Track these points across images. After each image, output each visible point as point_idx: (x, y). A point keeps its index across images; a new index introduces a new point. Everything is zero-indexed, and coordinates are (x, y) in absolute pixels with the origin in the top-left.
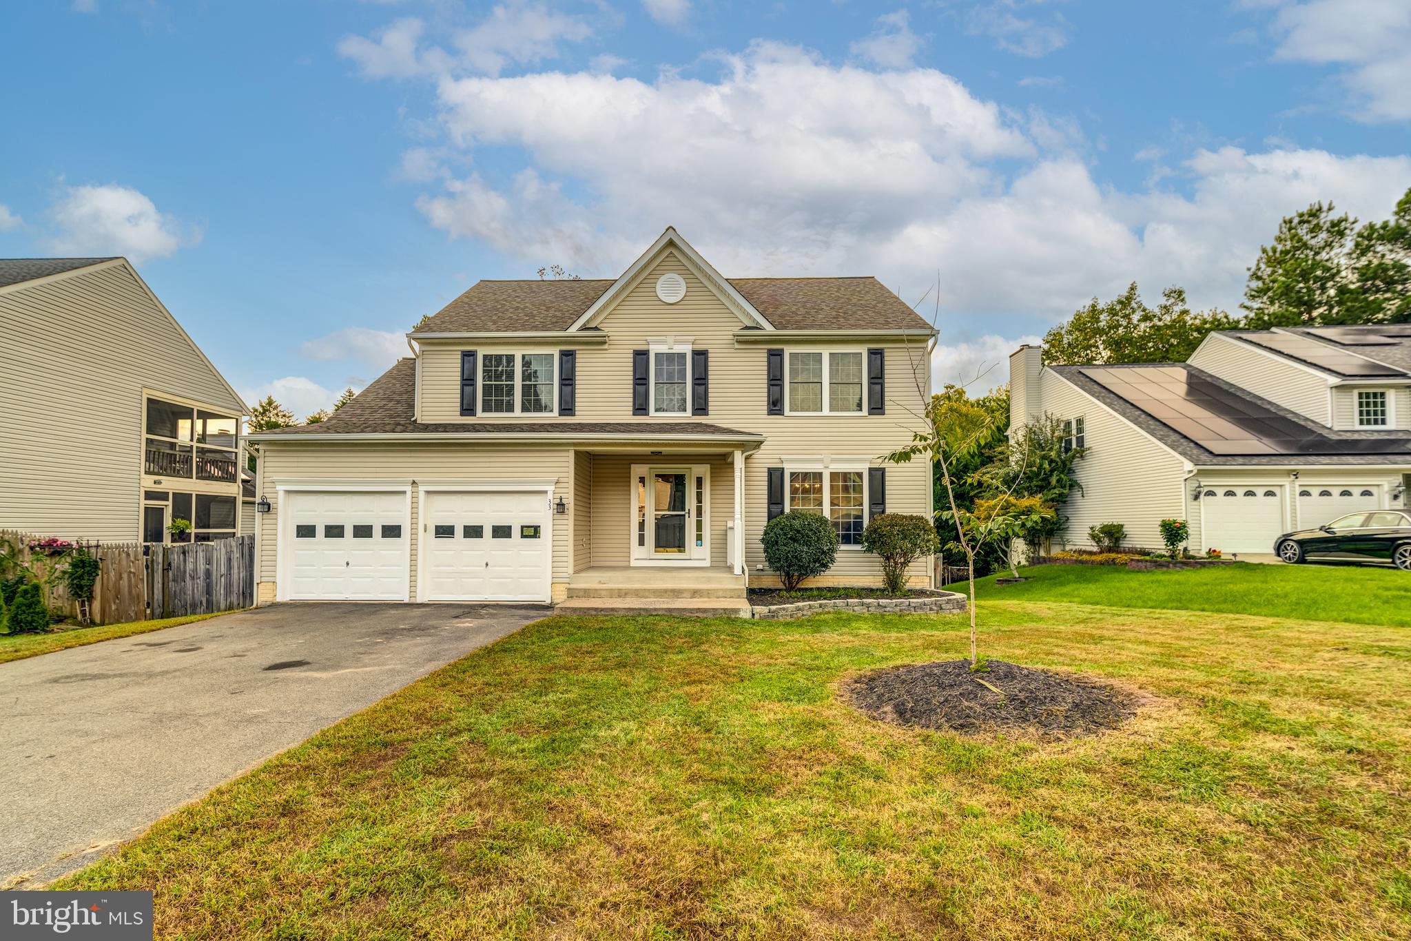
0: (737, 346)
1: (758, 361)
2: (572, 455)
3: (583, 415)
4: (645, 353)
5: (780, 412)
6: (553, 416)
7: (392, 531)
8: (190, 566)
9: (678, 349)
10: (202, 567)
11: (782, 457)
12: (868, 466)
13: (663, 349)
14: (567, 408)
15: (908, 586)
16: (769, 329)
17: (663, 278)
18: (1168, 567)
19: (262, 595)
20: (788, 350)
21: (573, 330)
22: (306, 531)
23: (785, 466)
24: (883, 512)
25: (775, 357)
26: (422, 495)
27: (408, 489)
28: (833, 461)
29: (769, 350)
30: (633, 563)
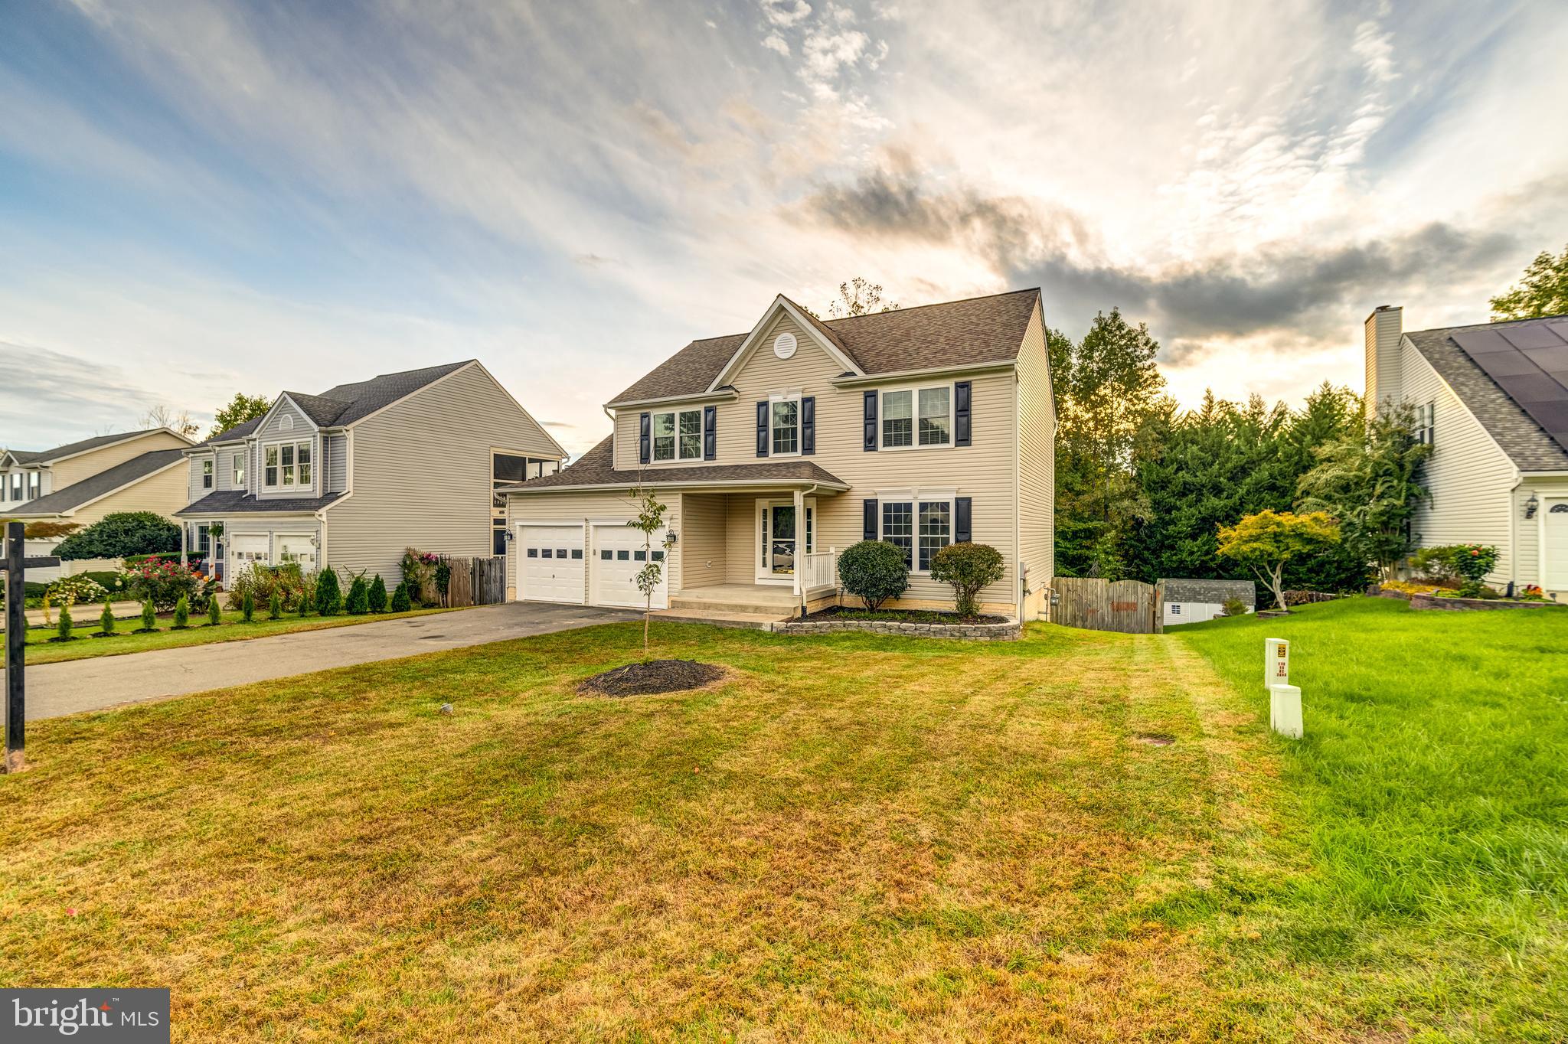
0: (838, 391)
1: (855, 403)
2: (680, 497)
3: (722, 459)
4: (765, 404)
5: (874, 449)
6: (699, 462)
7: (577, 554)
8: (493, 574)
9: (791, 398)
11: (876, 489)
12: (954, 495)
13: (779, 399)
14: (710, 454)
15: (981, 612)
16: (860, 375)
17: (779, 338)
19: (509, 597)
20: (882, 391)
21: (709, 391)
22: (532, 553)
23: (879, 497)
24: (970, 540)
25: (870, 397)
26: (591, 529)
27: (583, 524)
28: (920, 492)
29: (865, 392)
30: (758, 582)
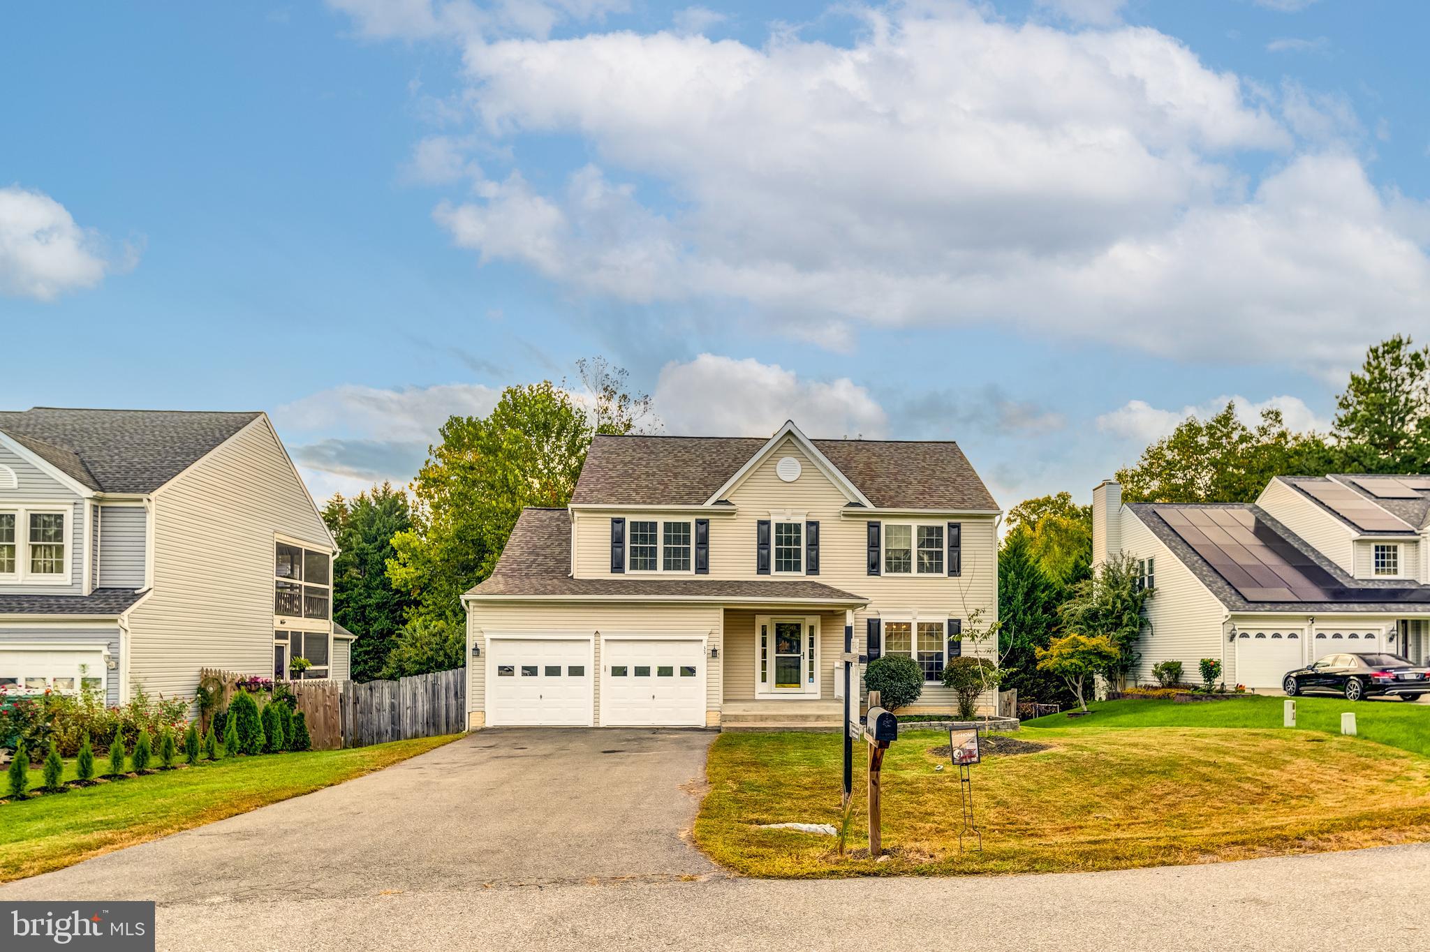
0: (843, 518)
1: (860, 532)
2: (722, 612)
3: (717, 572)
4: (767, 523)
5: (878, 573)
6: (690, 575)
7: (577, 671)
8: (375, 701)
9: (794, 520)
10: (387, 701)
11: (879, 610)
12: (947, 617)
13: (782, 520)
14: (703, 567)
15: (978, 714)
16: (870, 507)
17: (783, 460)
18: (1201, 699)
19: (473, 722)
20: (884, 523)
21: (708, 505)
22: (506, 671)
23: (881, 617)
24: (959, 655)
25: (874, 528)
26: (603, 642)
27: (592, 637)
28: (920, 613)
29: (869, 523)
30: (758, 697)
